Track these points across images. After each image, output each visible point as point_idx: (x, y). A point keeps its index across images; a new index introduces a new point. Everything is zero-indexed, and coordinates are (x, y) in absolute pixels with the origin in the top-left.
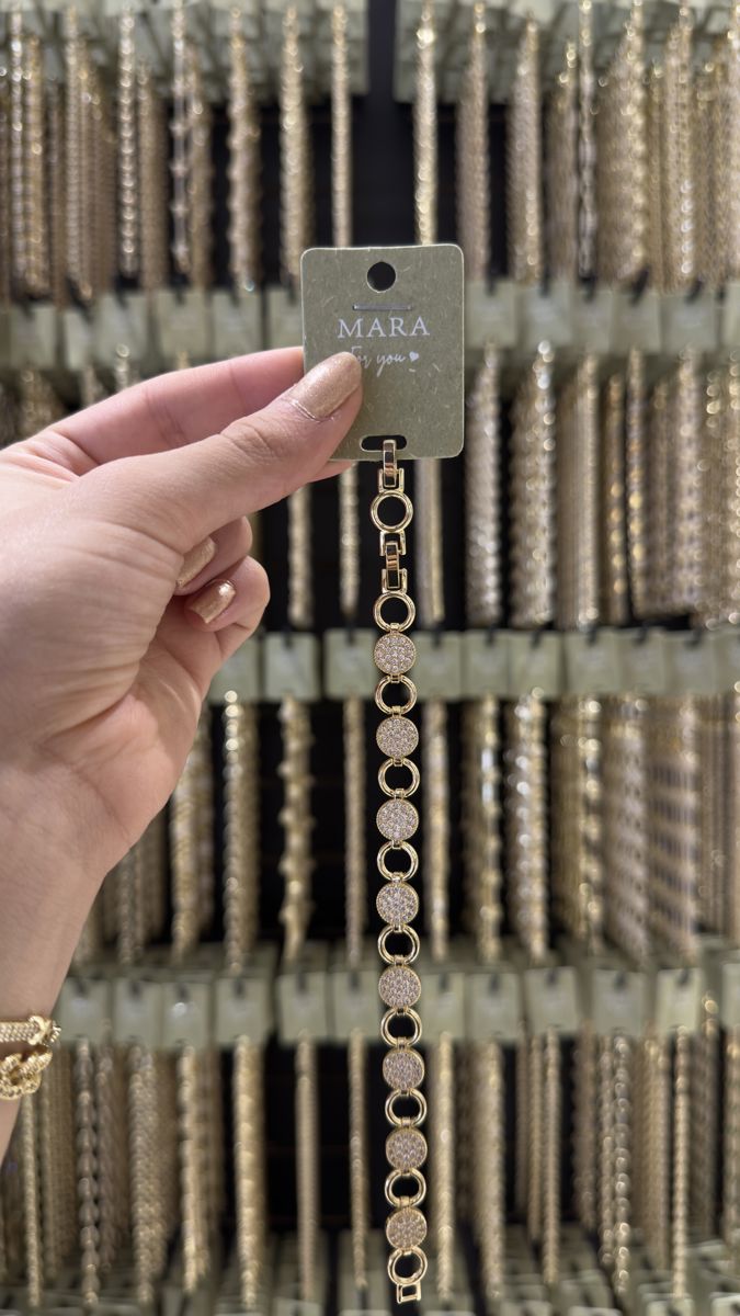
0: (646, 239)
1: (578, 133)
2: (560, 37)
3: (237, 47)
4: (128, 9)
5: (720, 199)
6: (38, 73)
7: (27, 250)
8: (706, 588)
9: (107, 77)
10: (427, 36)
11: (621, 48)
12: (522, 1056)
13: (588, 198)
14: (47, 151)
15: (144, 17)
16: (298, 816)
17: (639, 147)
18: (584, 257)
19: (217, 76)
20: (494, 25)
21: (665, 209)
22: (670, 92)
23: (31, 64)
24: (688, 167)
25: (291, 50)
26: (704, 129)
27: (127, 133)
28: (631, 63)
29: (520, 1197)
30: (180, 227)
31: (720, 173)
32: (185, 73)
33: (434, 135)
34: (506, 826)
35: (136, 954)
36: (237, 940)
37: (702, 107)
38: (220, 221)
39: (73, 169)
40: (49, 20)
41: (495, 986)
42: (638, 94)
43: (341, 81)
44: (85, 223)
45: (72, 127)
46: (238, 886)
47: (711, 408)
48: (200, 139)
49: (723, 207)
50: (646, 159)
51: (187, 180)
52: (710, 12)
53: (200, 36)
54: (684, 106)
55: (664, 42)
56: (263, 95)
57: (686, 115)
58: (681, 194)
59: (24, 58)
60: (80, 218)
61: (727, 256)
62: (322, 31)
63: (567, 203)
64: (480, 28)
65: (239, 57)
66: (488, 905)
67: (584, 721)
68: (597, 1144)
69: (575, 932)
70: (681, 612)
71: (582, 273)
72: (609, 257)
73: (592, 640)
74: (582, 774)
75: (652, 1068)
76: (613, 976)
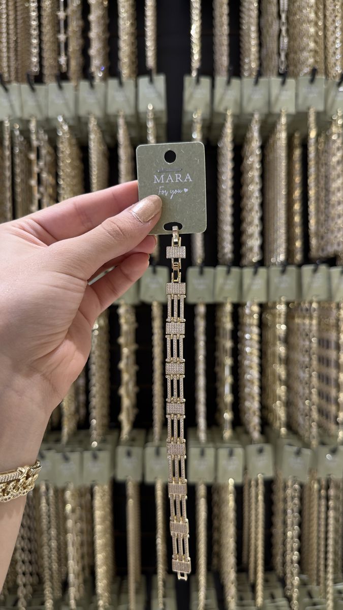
0: (316, 53)
12: (246, 489)
13: (284, 29)
16: (127, 364)
18: (282, 62)
24: (339, 11)
29: (245, 559)
30: (62, 46)
36: (95, 430)
41: (231, 454)
46: (97, 401)
66: (227, 412)
67: (280, 315)
68: (285, 534)
69: (274, 425)
70: (332, 256)
71: (281, 72)
72: (295, 66)
73: (283, 272)
74: (278, 343)
75: (316, 495)
76: (295, 449)
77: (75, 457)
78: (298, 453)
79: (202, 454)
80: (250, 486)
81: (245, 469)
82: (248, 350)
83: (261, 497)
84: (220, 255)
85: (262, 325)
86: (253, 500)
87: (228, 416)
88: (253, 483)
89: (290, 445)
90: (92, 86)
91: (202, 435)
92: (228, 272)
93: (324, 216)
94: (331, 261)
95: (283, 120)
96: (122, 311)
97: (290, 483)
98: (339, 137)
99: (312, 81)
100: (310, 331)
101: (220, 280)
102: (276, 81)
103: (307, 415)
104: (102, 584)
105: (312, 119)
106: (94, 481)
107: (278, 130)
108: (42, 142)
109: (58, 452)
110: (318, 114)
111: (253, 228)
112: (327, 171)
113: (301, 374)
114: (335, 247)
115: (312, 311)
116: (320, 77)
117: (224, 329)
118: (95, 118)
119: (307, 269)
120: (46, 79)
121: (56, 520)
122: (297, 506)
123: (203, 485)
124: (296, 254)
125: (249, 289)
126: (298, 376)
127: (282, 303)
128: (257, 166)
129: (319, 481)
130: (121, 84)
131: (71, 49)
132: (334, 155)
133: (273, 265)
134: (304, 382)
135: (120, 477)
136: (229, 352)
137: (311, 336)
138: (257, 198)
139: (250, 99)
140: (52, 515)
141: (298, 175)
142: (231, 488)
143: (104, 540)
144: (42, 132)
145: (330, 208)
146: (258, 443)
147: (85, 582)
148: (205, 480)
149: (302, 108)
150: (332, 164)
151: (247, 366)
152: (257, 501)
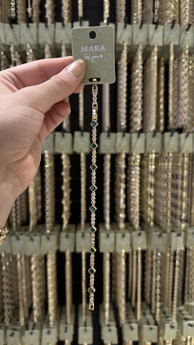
0: (174, 11)
12: (130, 256)
16: (67, 188)
18: (155, 16)
34: (127, 191)
35: (17, 227)
36: (49, 224)
41: (123, 236)
46: (49, 208)
67: (152, 160)
68: (152, 280)
69: (147, 221)
70: (181, 128)
71: (155, 21)
72: (162, 19)
73: (154, 136)
74: (150, 176)
75: (168, 259)
76: (158, 233)
77: (37, 238)
78: (160, 236)
79: (108, 236)
80: (133, 255)
81: (132, 245)
82: (133, 180)
83: (139, 261)
84: (118, 127)
85: (141, 166)
86: (135, 262)
87: (122, 216)
88: (135, 253)
89: (155, 231)
90: (47, 26)
91: (108, 226)
92: (124, 136)
93: (176, 105)
94: (180, 130)
95: (156, 49)
96: (64, 157)
97: (155, 252)
98: (186, 60)
99: (172, 27)
100: (168, 169)
101: (119, 140)
102: (152, 27)
103: (164, 216)
104: (51, 308)
105: (172, 49)
106: (47, 252)
107: (152, 55)
108: (17, 59)
109: (27, 236)
110: (175, 46)
111: (138, 111)
112: (178, 80)
113: (162, 193)
114: (183, 123)
115: (169, 158)
116: (177, 25)
117: (120, 168)
118: (48, 45)
119: (167, 135)
120: (19, 22)
121: (25, 274)
122: (159, 265)
123: (108, 253)
124: (161, 127)
125: (135, 145)
126: (160, 194)
127: (153, 153)
128: (140, 75)
129: (170, 252)
130: (63, 25)
131: (33, 4)
132: (183, 70)
133: (148, 132)
134: (163, 197)
135: (62, 249)
136: (124, 181)
137: (168, 172)
138: (140, 94)
139: (137, 37)
140: (23, 271)
141: (163, 82)
142: (123, 255)
143: (52, 285)
144: (17, 53)
145: (180, 100)
146: (139, 230)
147: (42, 308)
148: (109, 251)
149: (166, 43)
150: (182, 75)
151: (133, 188)
152: (137, 262)
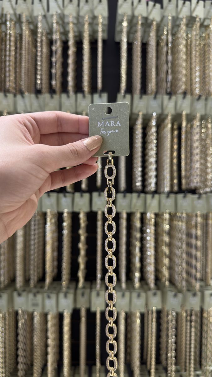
0: (186, 83)
1: (167, 52)
2: (162, 25)
3: (71, 25)
4: (40, 14)
5: (207, 72)
6: (14, 31)
7: (9, 81)
8: (201, 182)
9: (34, 33)
10: (125, 24)
11: (180, 29)
12: (146, 315)
13: (170, 71)
14: (16, 53)
15: (45, 17)
16: (83, 245)
17: (184, 57)
18: (168, 88)
19: (65, 33)
20: (144, 21)
21: (191, 74)
22: (193, 41)
23: (12, 29)
24: (198, 63)
25: (86, 27)
26: (202, 52)
27: (39, 49)
28: (182, 33)
29: (145, 357)
30: (53, 76)
31: (207, 64)
32: (56, 32)
33: (126, 52)
34: (143, 250)
35: (34, 284)
36: (65, 281)
37: (202, 45)
38: (65, 74)
39: (23, 59)
40: (18, 16)
41: (139, 296)
42: (184, 42)
43: (100, 36)
44: (26, 74)
45: (24, 47)
46: (66, 265)
47: (203, 131)
48: (59, 51)
49: (208, 74)
50: (186, 60)
51: (56, 63)
52: (205, 19)
53: (60, 22)
54: (197, 46)
55: (192, 27)
56: (78, 39)
57: (198, 48)
58: (196, 70)
59: (10, 27)
60: (25, 73)
61: (209, 88)
62: (95, 21)
63: (164, 73)
64: (140, 22)
65: (71, 28)
66: (137, 272)
67: (166, 220)
68: (167, 342)
69: (162, 280)
70: (194, 189)
71: (168, 92)
72: (175, 87)
73: (168, 196)
74: (165, 235)
75: (184, 320)
76: (173, 293)
77: (53, 296)
78: (175, 296)
79: (123, 295)
80: (148, 314)
81: (147, 305)
82: (148, 238)
83: (154, 320)
84: (133, 186)
85: (156, 225)
86: (150, 322)
87: (137, 275)
88: (150, 312)
89: (171, 291)
90: (68, 96)
91: (124, 285)
92: (139, 196)
93: (189, 166)
94: (193, 191)
95: (169, 118)
96: (82, 216)
97: (170, 312)
98: (197, 127)
99: (184, 98)
100: (182, 229)
101: (134, 201)
102: (166, 97)
103: (179, 275)
104: (66, 369)
105: (184, 117)
106: (63, 310)
107: (166, 122)
109: (44, 294)
110: (187, 115)
111: (152, 173)
112: (191, 143)
113: (177, 252)
114: (195, 184)
115: (182, 219)
117: (135, 226)
119: (180, 196)
120: (44, 90)
122: (174, 325)
123: (123, 312)
124: (175, 187)
125: (150, 205)
126: (175, 253)
127: (167, 213)
128: (155, 141)
129: (186, 312)
130: (84, 96)
131: (57, 76)
133: (162, 193)
134: (178, 256)
136: (138, 239)
137: (182, 232)
138: (154, 158)
141: (176, 145)
142: (138, 314)
145: (193, 163)
146: (154, 290)
147: (55, 369)
148: (124, 310)
149: (179, 112)
150: (194, 140)
151: (148, 247)
152: (152, 322)
